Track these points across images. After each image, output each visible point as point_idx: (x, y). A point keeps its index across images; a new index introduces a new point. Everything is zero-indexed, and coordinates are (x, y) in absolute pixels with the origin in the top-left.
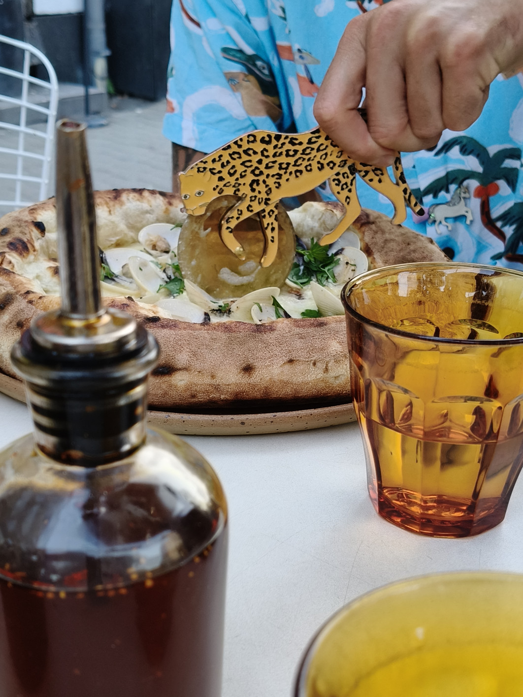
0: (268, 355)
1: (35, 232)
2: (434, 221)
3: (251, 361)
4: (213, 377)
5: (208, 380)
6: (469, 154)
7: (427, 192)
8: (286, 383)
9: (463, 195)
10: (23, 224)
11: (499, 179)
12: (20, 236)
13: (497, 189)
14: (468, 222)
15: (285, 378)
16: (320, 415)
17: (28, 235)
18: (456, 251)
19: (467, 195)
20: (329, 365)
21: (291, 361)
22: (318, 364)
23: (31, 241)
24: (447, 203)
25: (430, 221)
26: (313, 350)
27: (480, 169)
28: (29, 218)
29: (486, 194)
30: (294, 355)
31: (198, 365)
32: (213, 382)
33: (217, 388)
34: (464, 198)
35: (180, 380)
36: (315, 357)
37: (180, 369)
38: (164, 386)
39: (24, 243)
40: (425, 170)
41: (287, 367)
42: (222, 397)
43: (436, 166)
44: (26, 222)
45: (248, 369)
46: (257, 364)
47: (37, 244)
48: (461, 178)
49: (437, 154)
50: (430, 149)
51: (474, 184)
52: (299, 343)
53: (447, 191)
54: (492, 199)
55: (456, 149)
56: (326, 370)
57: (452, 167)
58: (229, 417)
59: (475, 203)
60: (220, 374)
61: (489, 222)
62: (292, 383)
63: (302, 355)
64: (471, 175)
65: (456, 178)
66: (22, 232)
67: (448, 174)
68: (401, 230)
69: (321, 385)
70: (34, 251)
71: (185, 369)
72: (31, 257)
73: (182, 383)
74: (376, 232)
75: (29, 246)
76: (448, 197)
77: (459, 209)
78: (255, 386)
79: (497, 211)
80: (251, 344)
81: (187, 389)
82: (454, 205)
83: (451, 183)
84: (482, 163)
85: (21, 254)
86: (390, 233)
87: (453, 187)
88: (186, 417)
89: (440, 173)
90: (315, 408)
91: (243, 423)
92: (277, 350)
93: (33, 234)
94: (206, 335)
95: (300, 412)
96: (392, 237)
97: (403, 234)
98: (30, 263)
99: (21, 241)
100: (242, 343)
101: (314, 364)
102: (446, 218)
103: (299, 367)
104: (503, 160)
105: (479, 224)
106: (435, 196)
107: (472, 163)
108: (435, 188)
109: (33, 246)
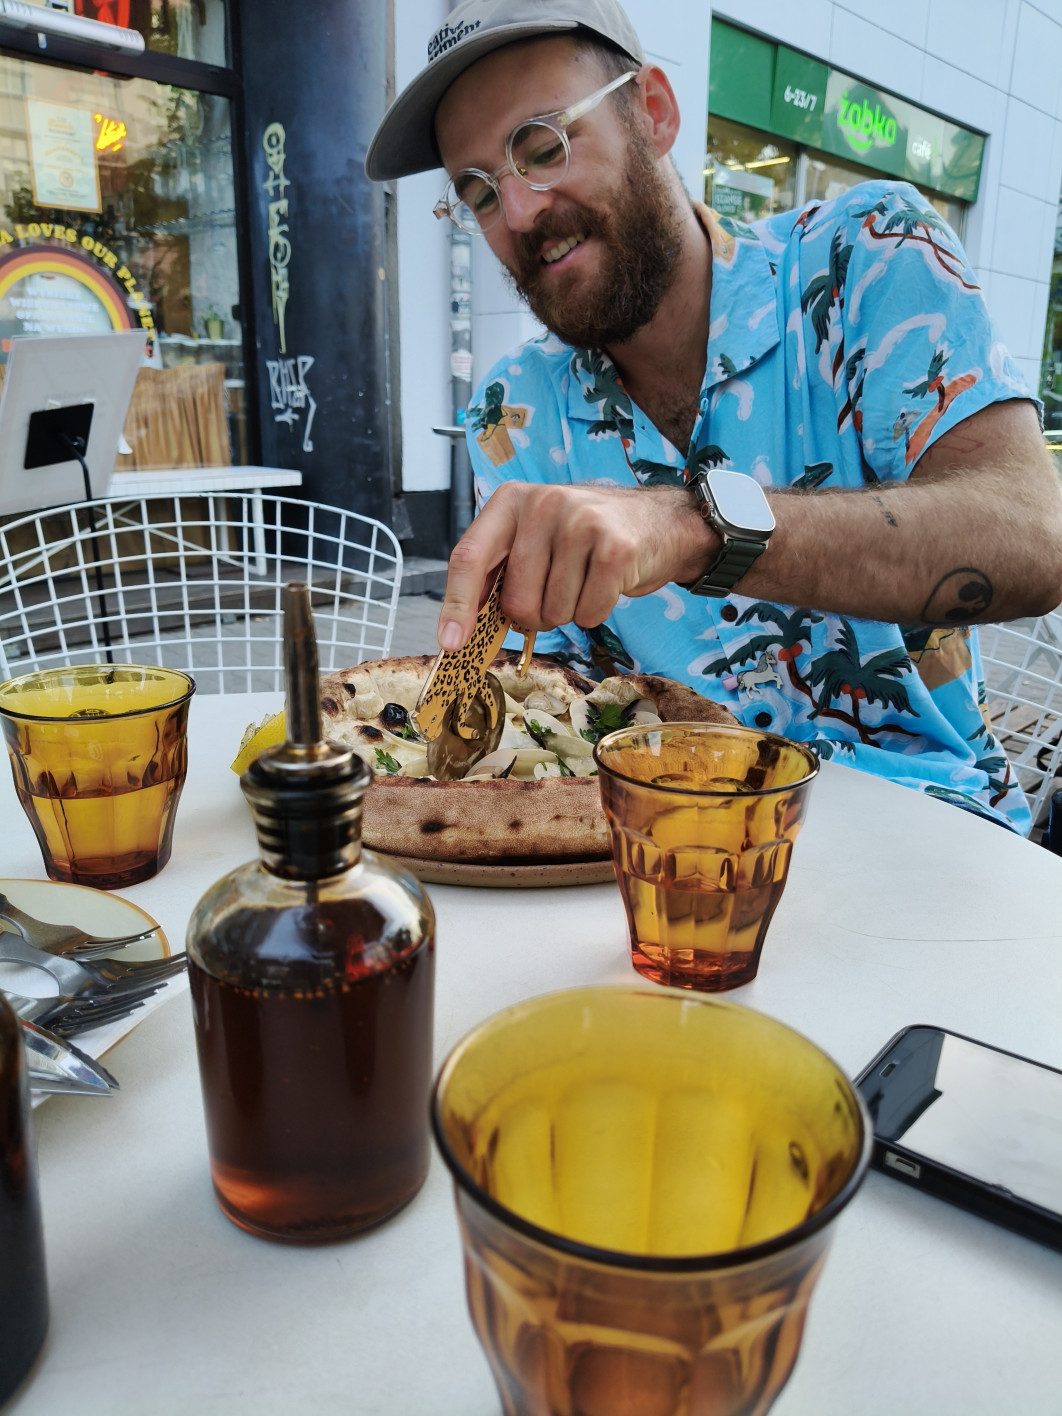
0: (536, 811)
1: (345, 694)
2: (745, 688)
3: (519, 817)
4: (481, 833)
5: (476, 837)
6: (767, 620)
7: (734, 660)
8: (554, 839)
9: (769, 661)
10: (335, 686)
11: (800, 639)
12: (331, 696)
13: (800, 648)
14: (779, 687)
15: (552, 834)
16: (590, 869)
17: (338, 696)
18: (772, 714)
19: (773, 661)
20: (596, 821)
21: (558, 817)
22: (585, 821)
23: (340, 702)
24: (755, 670)
25: (741, 688)
26: (581, 806)
27: (781, 633)
28: (340, 680)
29: (791, 655)
30: (561, 812)
31: (466, 821)
32: (482, 838)
33: (485, 844)
34: (771, 664)
35: (449, 837)
36: (582, 813)
37: (449, 826)
38: (434, 843)
39: (333, 703)
40: (729, 639)
41: (554, 822)
42: (491, 853)
43: (737, 635)
44: (337, 684)
45: (515, 825)
46: (525, 820)
47: (346, 705)
48: (764, 645)
49: (738, 624)
50: (731, 620)
51: (776, 648)
52: (566, 800)
53: (754, 658)
54: (798, 660)
55: (756, 616)
56: (593, 826)
57: (755, 634)
58: (499, 868)
59: (783, 666)
60: (488, 830)
61: (799, 683)
62: (559, 839)
63: (568, 811)
64: (773, 639)
65: (760, 643)
66: (332, 693)
67: (752, 641)
68: (695, 698)
69: (589, 842)
70: (343, 711)
71: (455, 826)
72: (340, 716)
73: (451, 840)
74: (670, 700)
75: (338, 705)
76: (755, 663)
77: (768, 675)
78: (522, 842)
79: (806, 669)
80: (519, 801)
81: (456, 845)
82: (762, 671)
83: (757, 650)
84: (781, 627)
85: (330, 713)
86: (683, 701)
87: (758, 654)
88: (457, 867)
89: (745, 640)
90: (586, 862)
91: (513, 875)
92: (544, 807)
93: (343, 695)
94: (476, 792)
95: (570, 865)
96: (686, 704)
97: (696, 702)
98: (338, 722)
99: (331, 700)
100: (510, 800)
101: (581, 820)
102: (756, 684)
103: (567, 824)
104: (801, 621)
105: (789, 688)
106: (742, 664)
107: (772, 628)
108: (742, 656)
109: (342, 707)
